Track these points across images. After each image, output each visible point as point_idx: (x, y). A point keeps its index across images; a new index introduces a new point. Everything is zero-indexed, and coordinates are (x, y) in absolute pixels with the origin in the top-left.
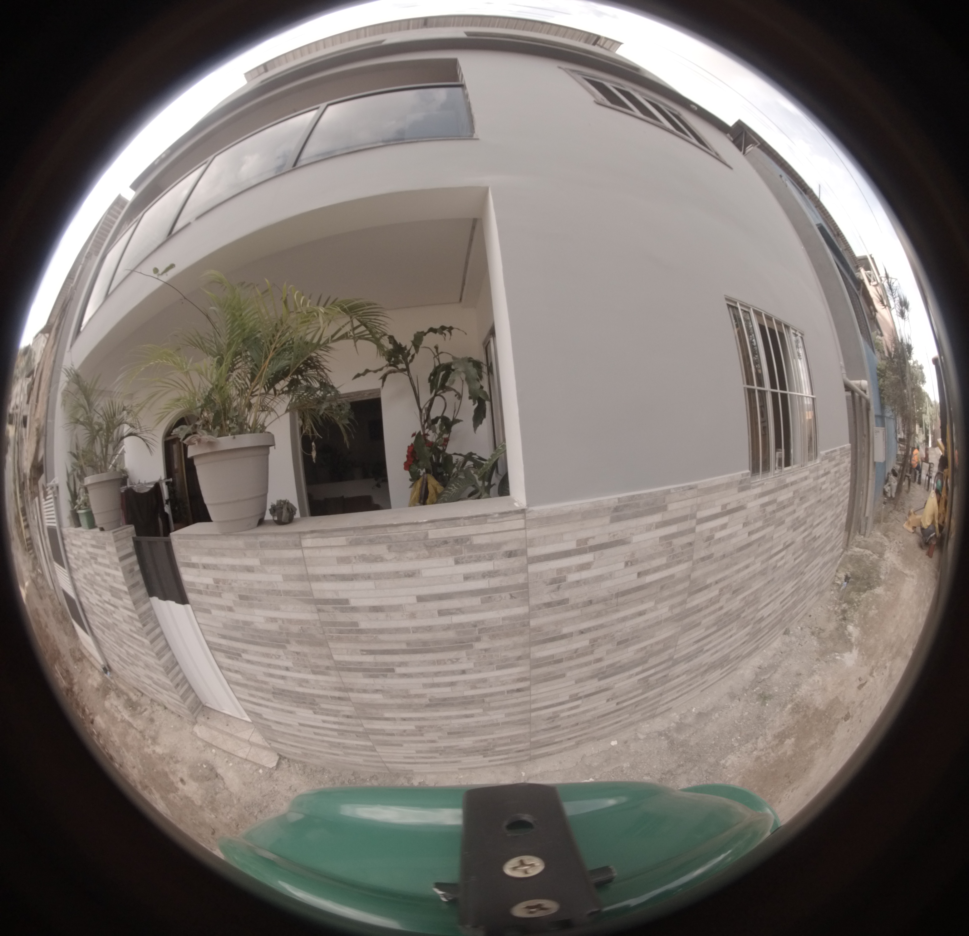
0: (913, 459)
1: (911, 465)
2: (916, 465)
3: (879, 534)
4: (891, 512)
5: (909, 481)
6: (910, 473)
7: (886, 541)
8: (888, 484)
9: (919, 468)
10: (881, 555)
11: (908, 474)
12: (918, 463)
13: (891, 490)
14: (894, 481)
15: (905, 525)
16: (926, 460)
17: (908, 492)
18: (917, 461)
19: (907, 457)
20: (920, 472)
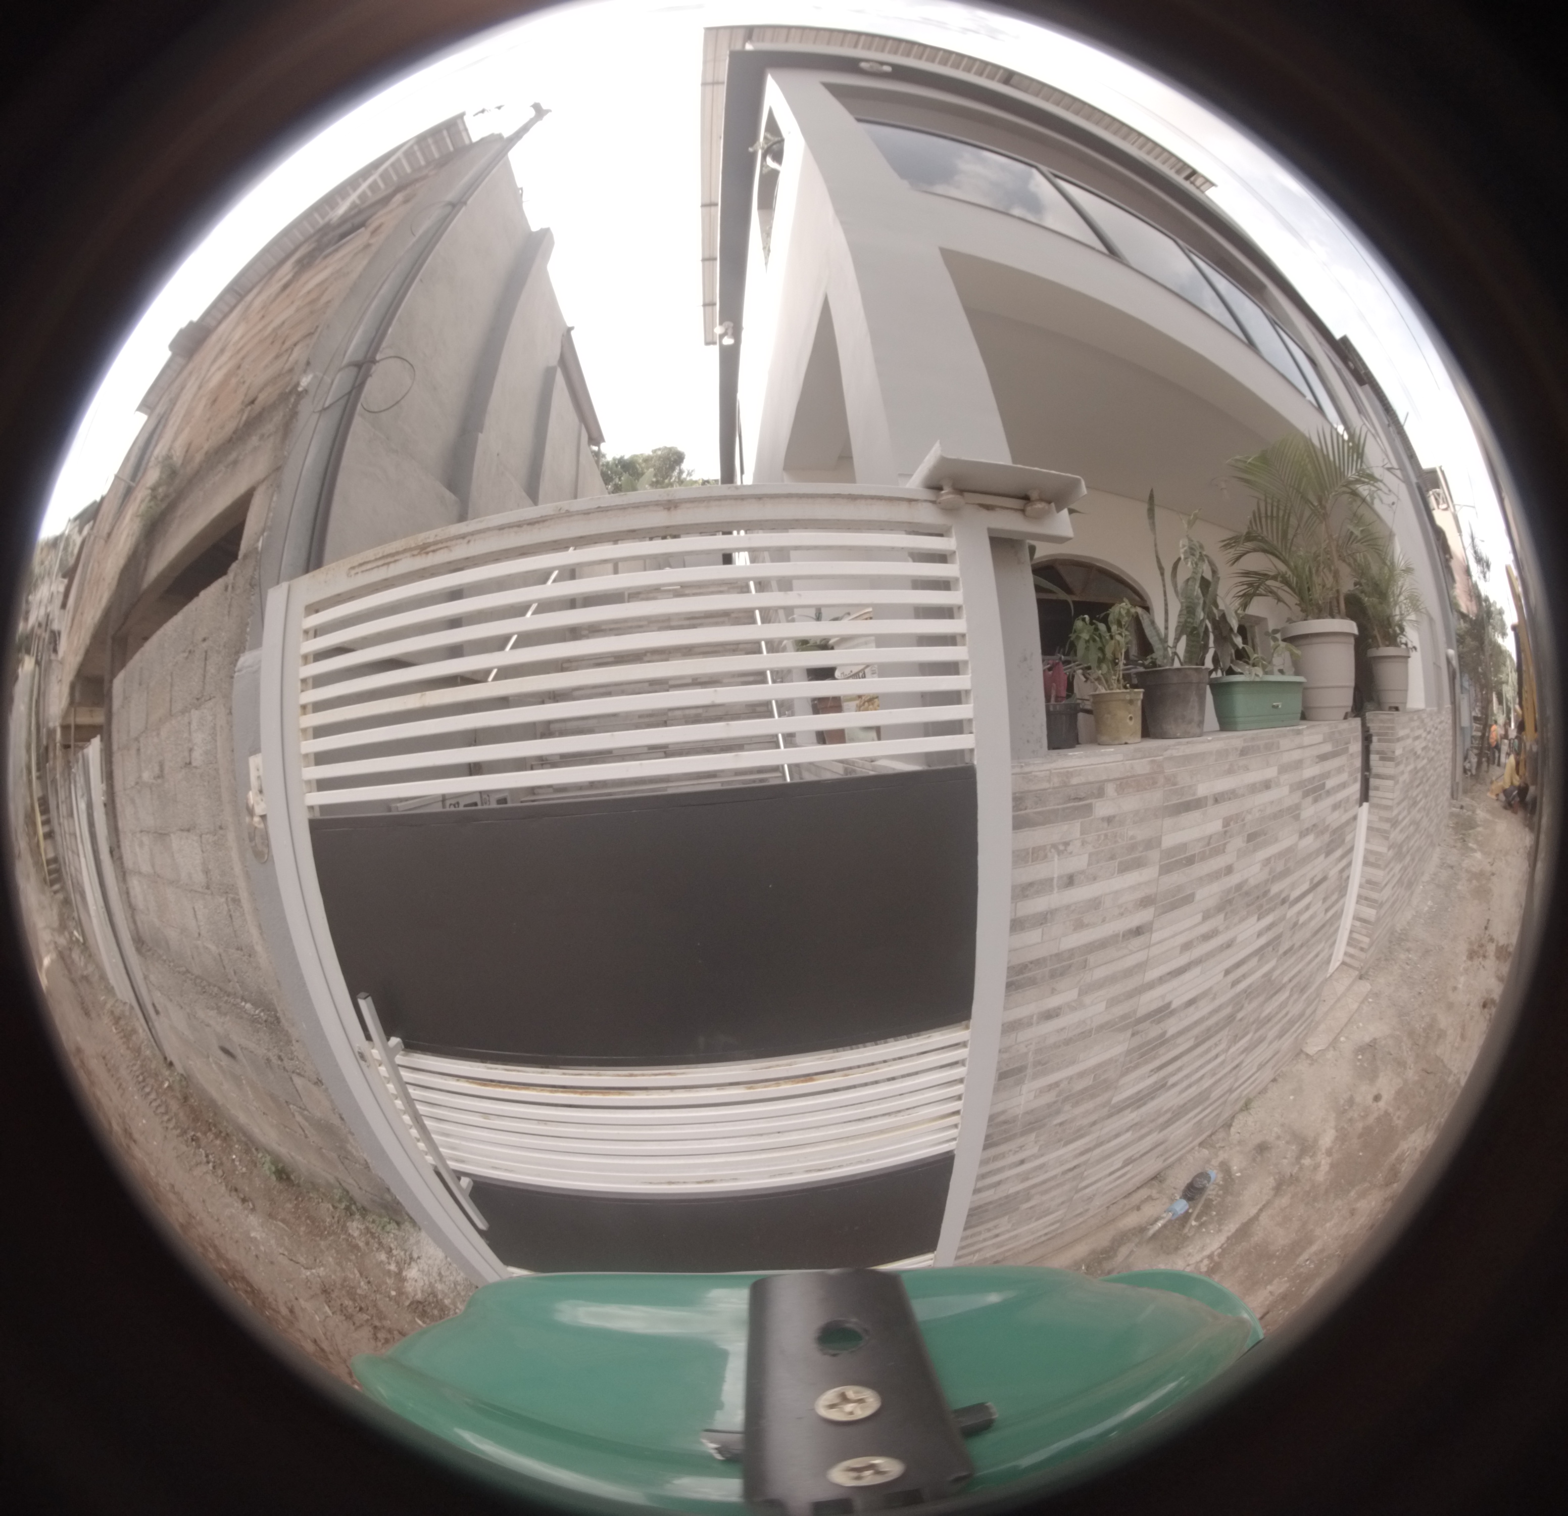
0: (1491, 736)
1: (1489, 744)
2: (1494, 744)
3: (1468, 799)
4: (1474, 785)
5: (1488, 761)
6: (1489, 750)
7: (1474, 803)
8: (1467, 761)
9: (1498, 747)
10: (1474, 812)
11: (1487, 752)
12: (1497, 741)
13: (1471, 766)
14: (1474, 760)
15: (1489, 794)
16: (1506, 736)
17: (1487, 772)
18: (1495, 738)
19: (1484, 738)
20: (1499, 751)
